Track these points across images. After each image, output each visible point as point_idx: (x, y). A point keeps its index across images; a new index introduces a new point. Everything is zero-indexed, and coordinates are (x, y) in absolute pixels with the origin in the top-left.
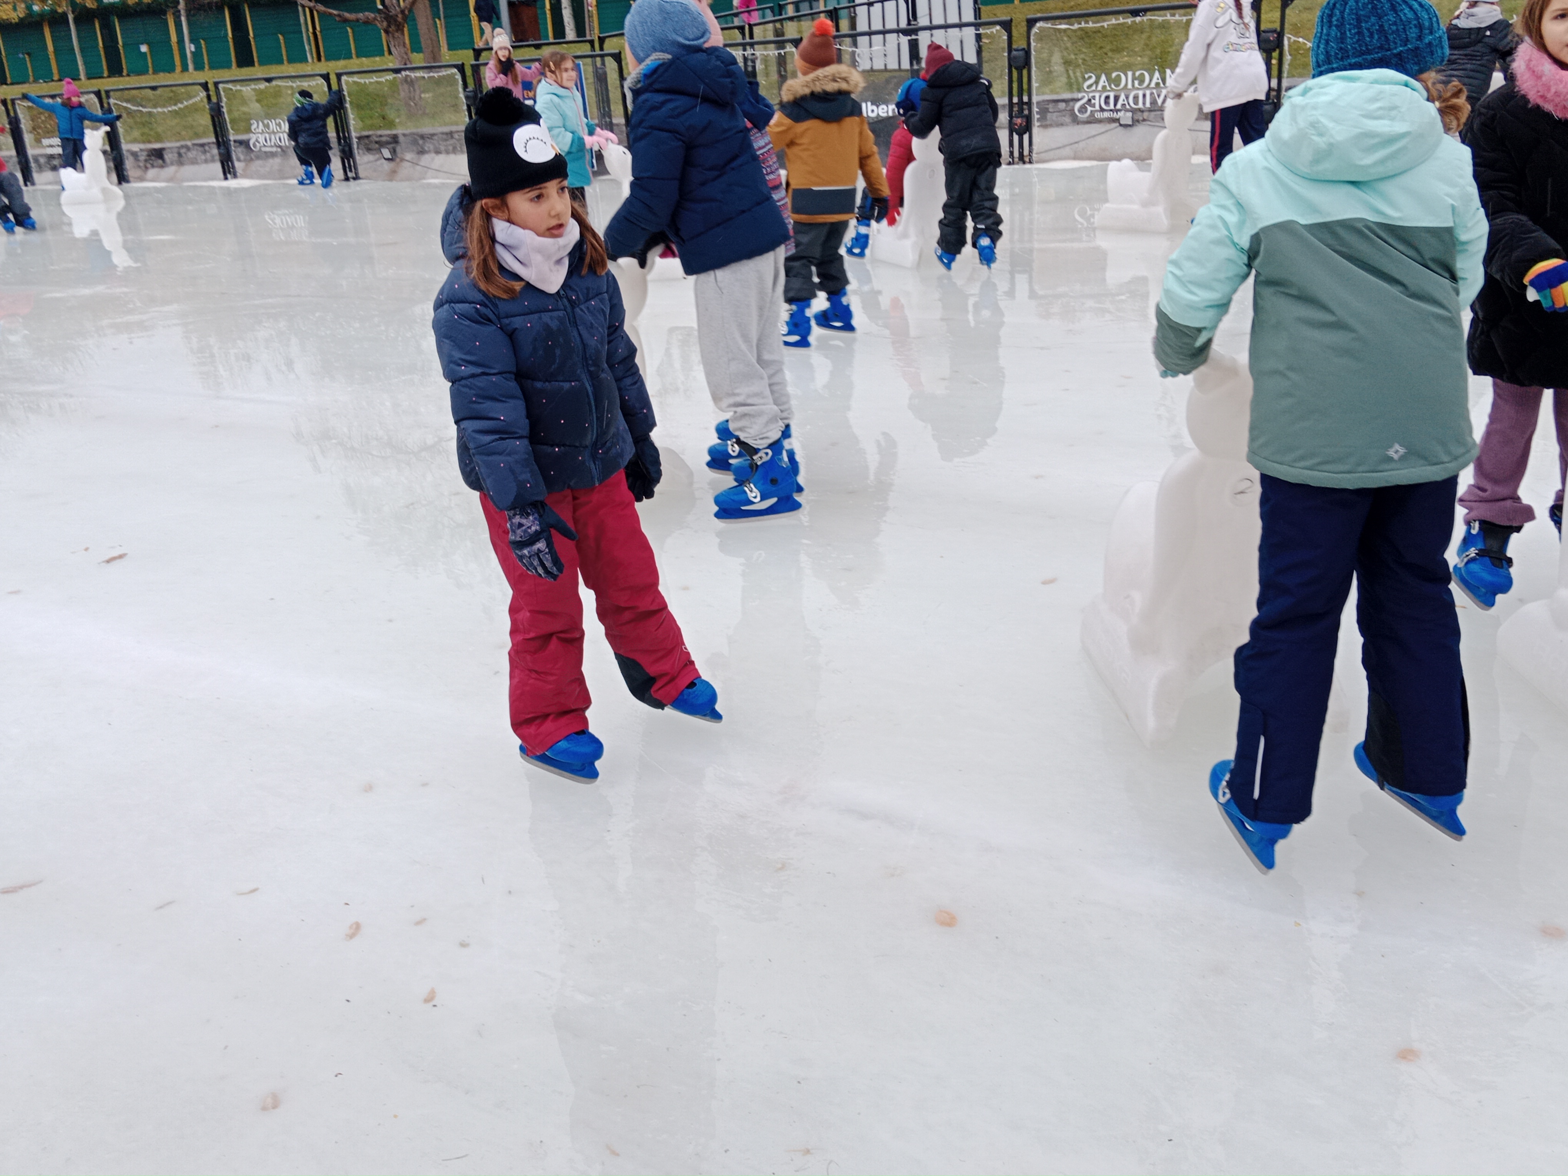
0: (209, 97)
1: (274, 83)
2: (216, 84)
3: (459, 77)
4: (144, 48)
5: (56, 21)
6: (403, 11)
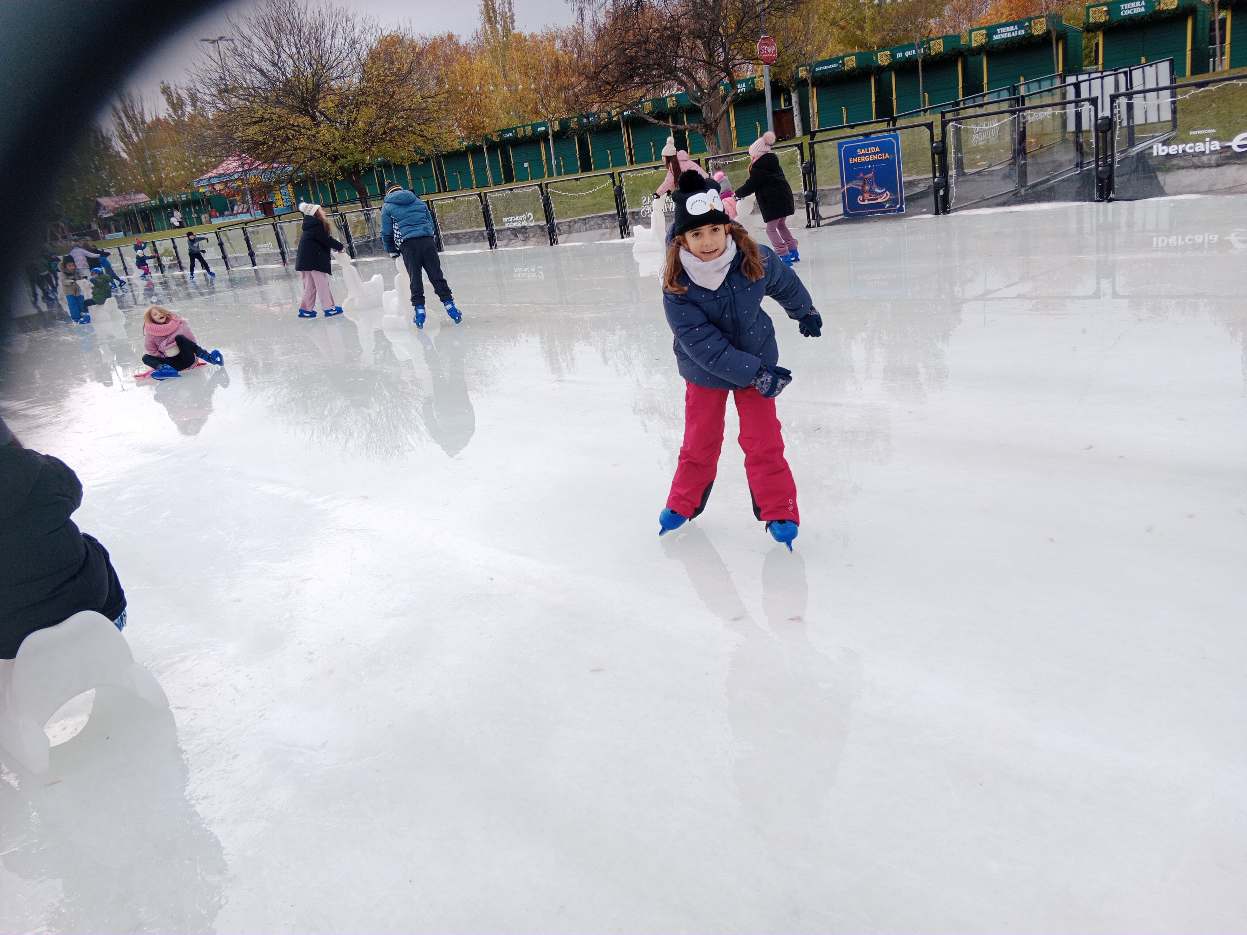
0: (614, 182)
1: (660, 169)
2: (620, 174)
3: (798, 152)
4: (526, 165)
5: (475, 151)
6: (716, 121)
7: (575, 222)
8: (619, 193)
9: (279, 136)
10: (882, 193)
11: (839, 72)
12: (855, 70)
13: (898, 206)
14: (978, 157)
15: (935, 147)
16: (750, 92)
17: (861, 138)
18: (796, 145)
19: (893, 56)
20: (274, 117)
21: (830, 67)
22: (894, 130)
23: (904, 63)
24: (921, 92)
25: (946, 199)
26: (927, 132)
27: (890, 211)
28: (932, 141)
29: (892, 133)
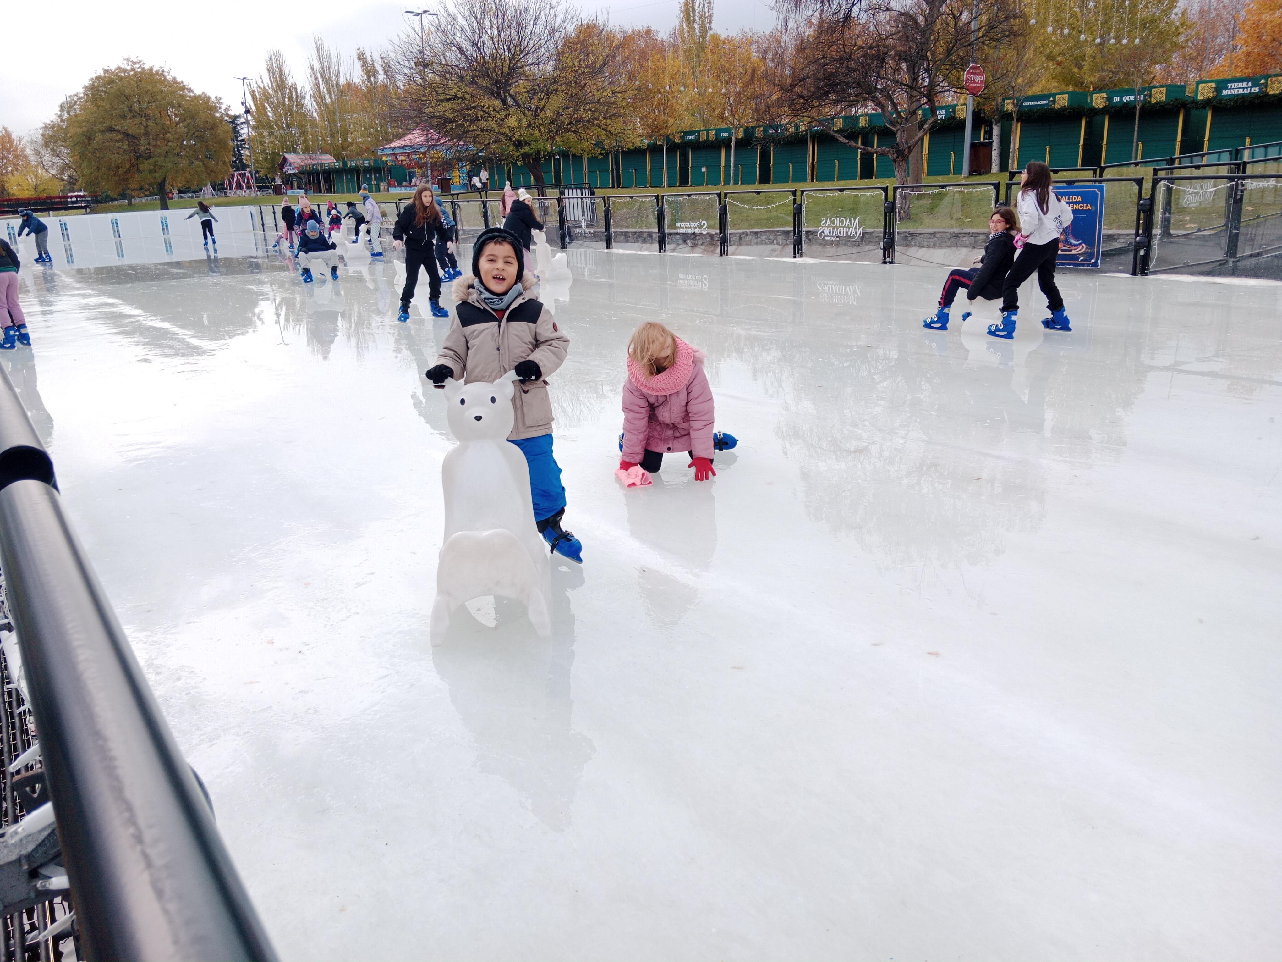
0: (795, 200)
1: (845, 192)
2: (802, 192)
3: (993, 192)
4: (703, 169)
5: (655, 150)
6: (909, 147)
7: (747, 235)
8: (798, 213)
9: (469, 115)
10: (1077, 245)
11: (1048, 109)
12: (1067, 109)
13: (1093, 261)
14: (1188, 218)
15: (1142, 205)
16: (949, 119)
17: (1064, 185)
18: (992, 184)
19: (1109, 99)
20: (468, 96)
21: (1039, 103)
22: (1100, 181)
23: (1121, 108)
24: (1135, 141)
25: (1146, 260)
26: (1136, 188)
27: (1083, 265)
28: (1140, 197)
29: (1097, 184)
